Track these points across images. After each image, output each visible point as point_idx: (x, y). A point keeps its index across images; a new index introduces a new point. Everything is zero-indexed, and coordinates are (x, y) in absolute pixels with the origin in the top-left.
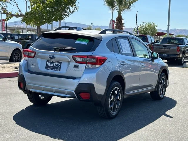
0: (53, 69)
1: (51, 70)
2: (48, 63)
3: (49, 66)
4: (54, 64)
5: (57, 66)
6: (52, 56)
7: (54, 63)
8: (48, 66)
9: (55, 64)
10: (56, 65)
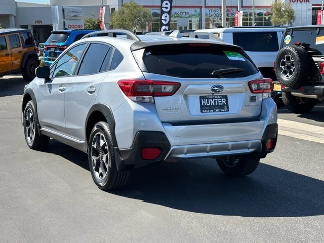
0: (217, 110)
1: (214, 112)
2: (204, 101)
3: (207, 106)
4: (215, 101)
5: (221, 103)
6: (217, 87)
7: (214, 98)
8: (204, 106)
9: (217, 101)
10: (219, 102)
